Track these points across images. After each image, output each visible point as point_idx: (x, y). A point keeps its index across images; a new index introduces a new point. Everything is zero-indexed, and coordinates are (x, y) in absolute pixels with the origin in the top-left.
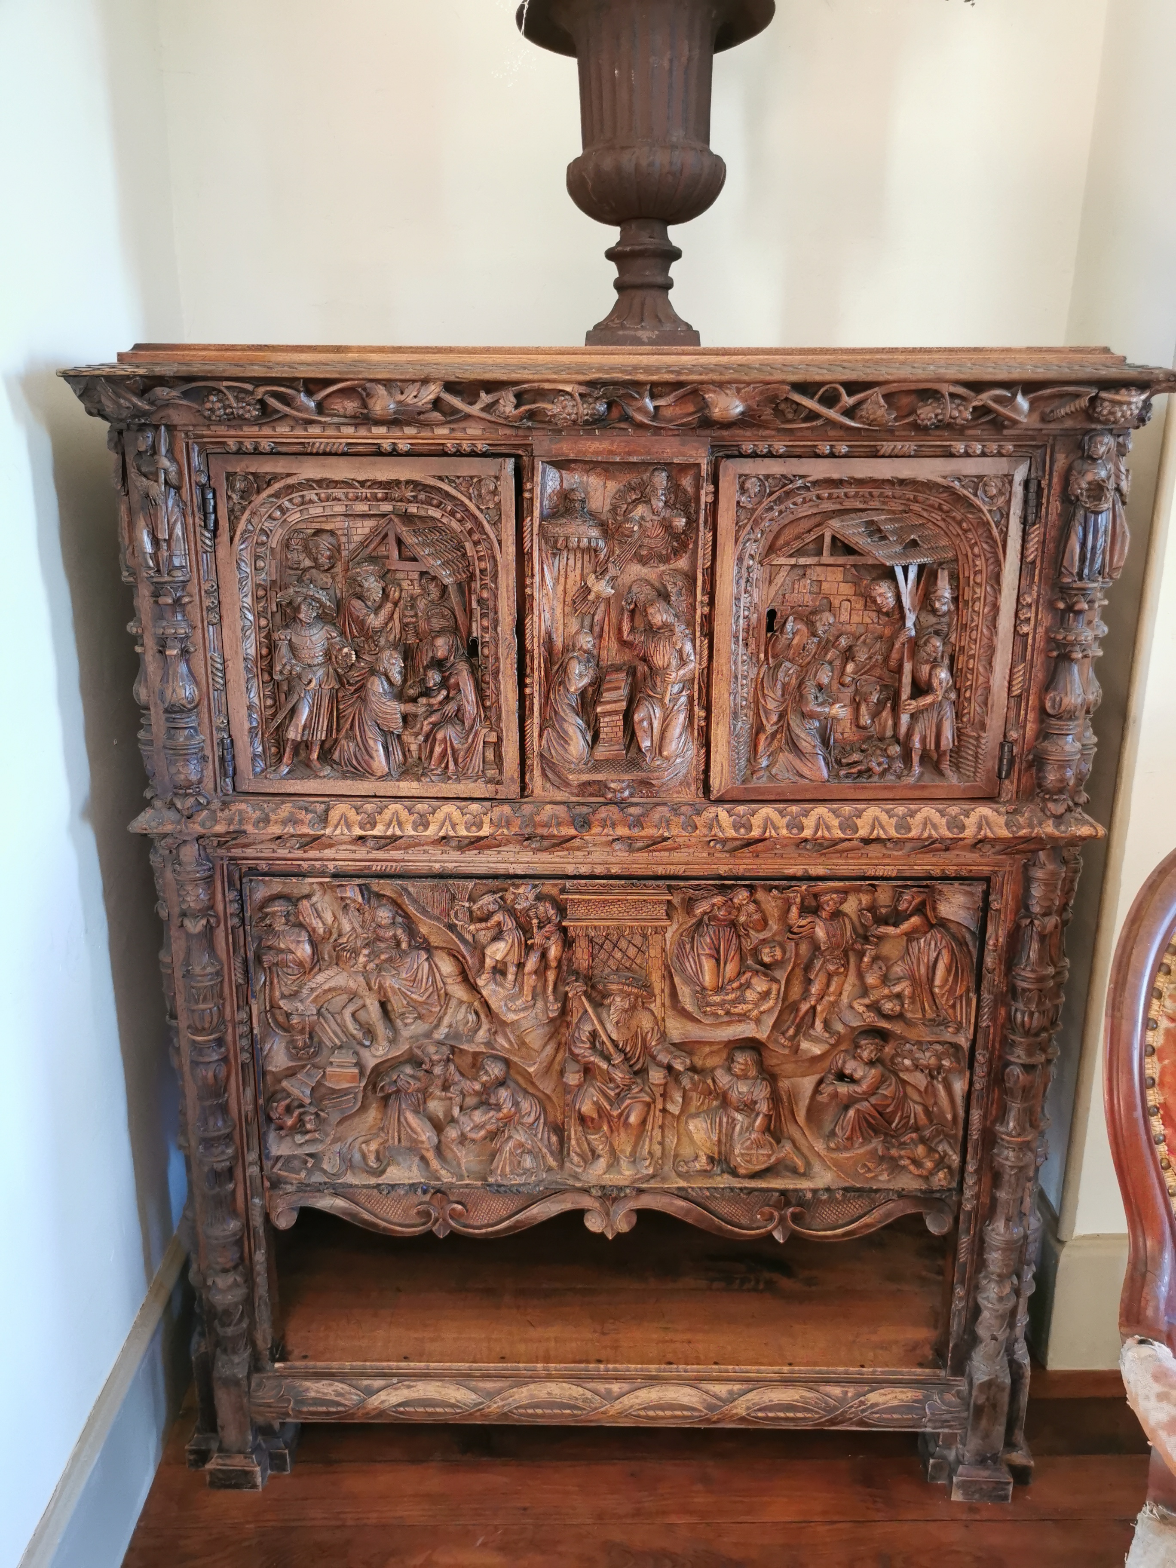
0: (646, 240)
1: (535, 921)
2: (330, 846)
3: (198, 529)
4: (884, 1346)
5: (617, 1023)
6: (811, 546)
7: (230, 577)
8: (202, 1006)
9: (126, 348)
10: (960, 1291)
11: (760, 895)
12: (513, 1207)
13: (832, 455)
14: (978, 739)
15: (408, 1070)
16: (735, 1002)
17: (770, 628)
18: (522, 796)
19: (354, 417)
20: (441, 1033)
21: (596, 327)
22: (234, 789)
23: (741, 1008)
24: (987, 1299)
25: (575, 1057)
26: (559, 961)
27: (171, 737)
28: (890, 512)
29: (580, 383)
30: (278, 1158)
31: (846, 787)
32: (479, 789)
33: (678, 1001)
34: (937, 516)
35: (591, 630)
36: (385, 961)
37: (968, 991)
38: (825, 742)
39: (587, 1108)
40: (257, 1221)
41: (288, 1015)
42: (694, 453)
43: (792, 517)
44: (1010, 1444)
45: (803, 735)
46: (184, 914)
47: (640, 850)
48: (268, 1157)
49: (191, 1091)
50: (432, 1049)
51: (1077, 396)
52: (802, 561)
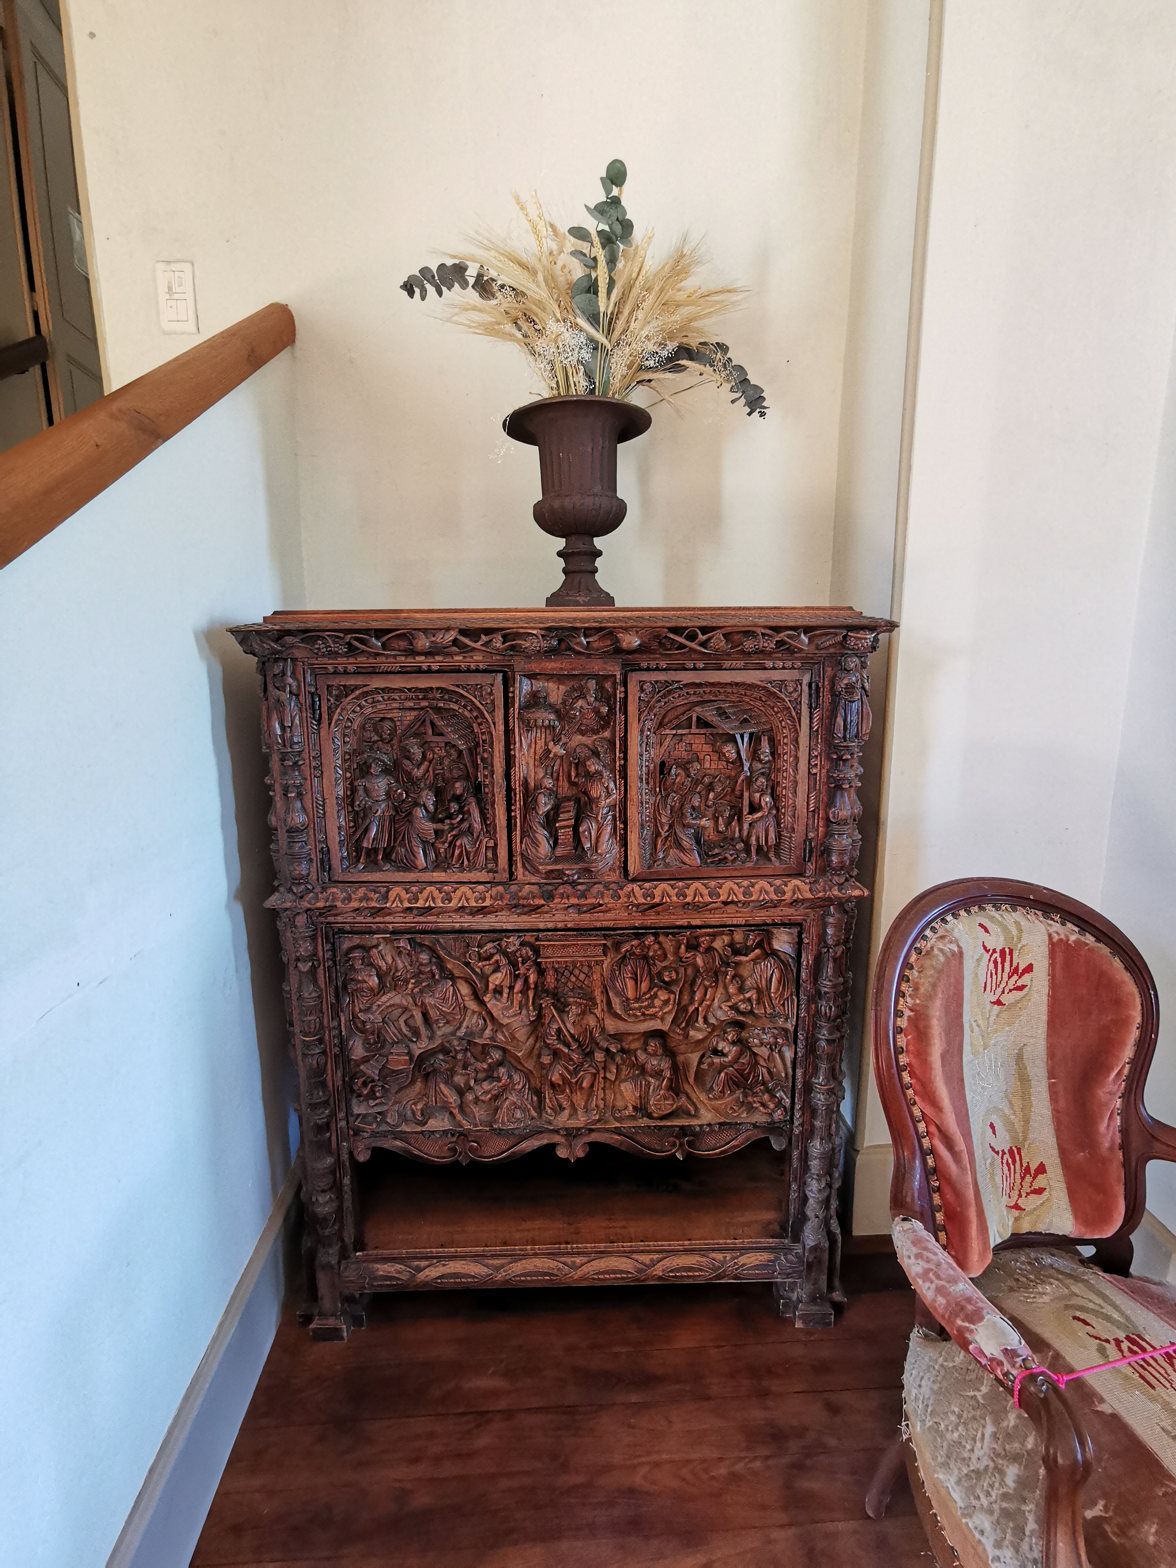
0: (581, 546)
1: (520, 959)
2: (389, 914)
3: (309, 719)
4: (748, 1224)
5: (574, 1022)
6: (685, 723)
7: (328, 748)
8: (309, 1018)
9: (269, 614)
10: (794, 1186)
11: (662, 938)
12: (510, 1144)
13: (695, 669)
14: (790, 838)
15: (441, 1057)
16: (647, 1007)
17: (662, 772)
18: (511, 880)
19: (405, 651)
20: (461, 1033)
21: (552, 595)
22: (329, 880)
23: (652, 1011)
24: (811, 1191)
25: (547, 1045)
26: (536, 984)
27: (290, 848)
28: (730, 702)
29: (541, 629)
30: (359, 1115)
31: (712, 871)
32: (483, 876)
33: (612, 1008)
34: (758, 704)
35: (552, 776)
36: (425, 987)
37: (791, 995)
38: (698, 842)
39: (555, 1078)
40: (345, 1157)
41: (364, 1023)
42: (612, 668)
43: (672, 706)
44: (831, 1288)
45: (684, 838)
46: (298, 959)
47: (585, 912)
48: (352, 1115)
49: (303, 1073)
50: (455, 1043)
51: (836, 634)
52: (679, 732)
